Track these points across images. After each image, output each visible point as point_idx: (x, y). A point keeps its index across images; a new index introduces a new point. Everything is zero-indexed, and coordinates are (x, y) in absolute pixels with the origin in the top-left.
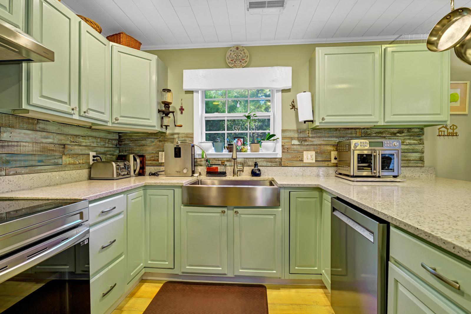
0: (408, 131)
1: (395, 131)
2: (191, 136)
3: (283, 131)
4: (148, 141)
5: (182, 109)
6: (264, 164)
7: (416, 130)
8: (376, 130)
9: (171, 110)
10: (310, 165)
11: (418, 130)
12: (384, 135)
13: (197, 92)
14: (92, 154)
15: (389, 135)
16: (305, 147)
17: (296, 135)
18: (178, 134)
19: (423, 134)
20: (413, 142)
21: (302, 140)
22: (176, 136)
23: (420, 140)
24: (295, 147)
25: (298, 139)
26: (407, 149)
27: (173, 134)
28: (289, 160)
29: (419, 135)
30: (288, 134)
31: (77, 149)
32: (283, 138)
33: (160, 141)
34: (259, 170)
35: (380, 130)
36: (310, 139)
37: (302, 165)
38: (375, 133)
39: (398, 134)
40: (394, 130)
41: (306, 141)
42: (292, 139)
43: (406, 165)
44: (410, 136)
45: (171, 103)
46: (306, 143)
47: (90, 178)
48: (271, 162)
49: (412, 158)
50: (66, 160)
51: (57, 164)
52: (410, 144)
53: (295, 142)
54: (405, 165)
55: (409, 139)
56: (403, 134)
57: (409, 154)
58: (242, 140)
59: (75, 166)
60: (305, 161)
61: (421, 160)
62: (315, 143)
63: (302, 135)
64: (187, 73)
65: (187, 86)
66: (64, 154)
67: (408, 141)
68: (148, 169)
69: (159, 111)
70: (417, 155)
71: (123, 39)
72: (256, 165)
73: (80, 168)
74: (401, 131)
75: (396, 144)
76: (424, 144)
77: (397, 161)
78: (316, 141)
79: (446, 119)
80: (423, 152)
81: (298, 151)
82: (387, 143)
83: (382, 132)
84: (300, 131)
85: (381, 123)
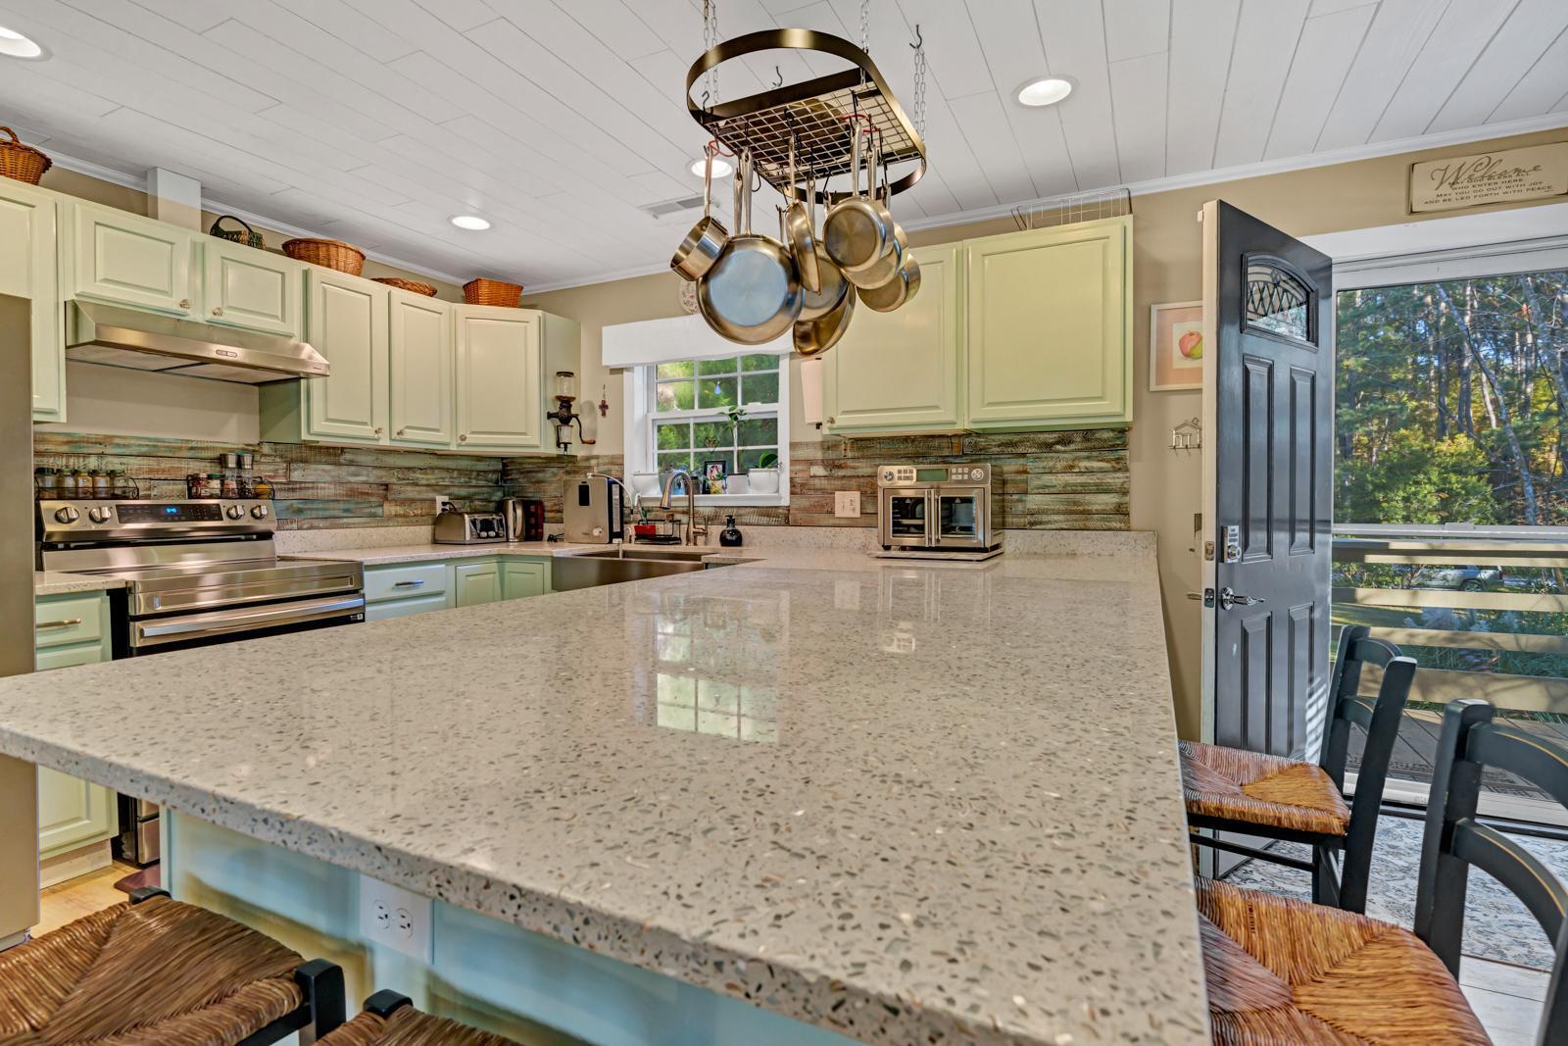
0: (1086, 439)
1: (1050, 438)
2: (618, 461)
3: (793, 446)
4: (547, 475)
5: (604, 407)
6: (754, 519)
7: (1106, 435)
8: (1001, 437)
9: (573, 411)
10: (851, 523)
11: (1111, 434)
12: (1021, 450)
13: (629, 369)
14: (440, 499)
15: (1034, 450)
16: (838, 483)
17: (819, 455)
18: (597, 457)
19: (1124, 446)
20: (1097, 465)
21: (832, 465)
22: (593, 462)
23: (1119, 460)
24: (817, 482)
25: (825, 463)
26: (1083, 485)
27: (588, 459)
28: (806, 510)
29: (1113, 448)
30: (802, 454)
31: (411, 492)
32: (793, 462)
33: (568, 473)
34: (736, 532)
35: (1010, 437)
36: (850, 463)
37: (831, 522)
38: (999, 446)
39: (1059, 447)
40: (1046, 435)
41: (840, 467)
42: (811, 463)
43: (1080, 524)
44: (1091, 449)
45: (574, 399)
46: (841, 473)
47: (435, 542)
48: (768, 516)
49: (1094, 508)
50: (390, 509)
51: (374, 515)
52: (1089, 471)
53: (818, 470)
54: (1077, 525)
55: (1088, 458)
56: (1072, 447)
57: (1088, 497)
58: (720, 467)
59: (405, 519)
60: (839, 513)
61: (1122, 511)
62: (861, 472)
63: (831, 455)
64: (609, 332)
65: (610, 359)
66: (386, 498)
67: (1084, 464)
68: (549, 529)
69: (550, 416)
70: (1109, 500)
71: (484, 290)
72: (731, 521)
73: (417, 523)
74: (1065, 437)
75: (977, 473)
76: (1127, 470)
77: (980, 514)
78: (864, 468)
79: (1118, 409)
80: (1125, 493)
81: (823, 490)
82: (957, 472)
83: (1017, 442)
84: (828, 446)
85: (964, 425)
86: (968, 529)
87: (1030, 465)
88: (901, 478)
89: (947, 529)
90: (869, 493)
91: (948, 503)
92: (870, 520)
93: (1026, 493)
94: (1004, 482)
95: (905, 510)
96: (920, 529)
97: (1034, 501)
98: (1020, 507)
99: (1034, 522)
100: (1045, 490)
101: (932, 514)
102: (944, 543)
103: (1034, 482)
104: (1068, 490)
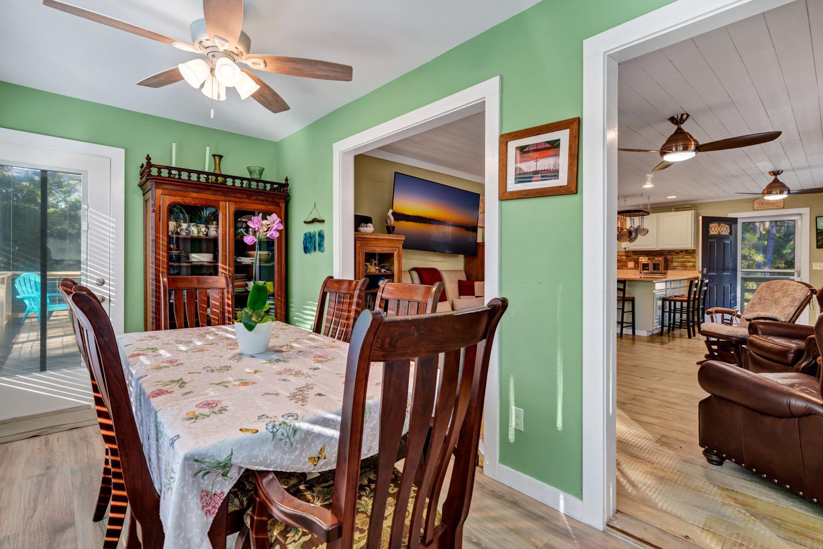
10: (632, 269)
16: (628, 260)
17: (624, 254)
19: (695, 253)
20: (688, 257)
21: (627, 256)
23: (694, 256)
25: (626, 256)
29: (692, 254)
36: (632, 256)
38: (666, 253)
42: (623, 256)
46: (630, 258)
49: (688, 266)
52: (687, 258)
53: (624, 257)
54: (684, 269)
55: (687, 255)
56: (683, 253)
57: (687, 263)
60: (629, 266)
61: (694, 266)
63: (627, 254)
67: (686, 257)
70: (691, 264)
74: (682, 251)
75: (661, 259)
76: (695, 258)
77: (662, 267)
78: (635, 257)
79: (690, 247)
80: (695, 262)
81: (625, 262)
82: (656, 259)
83: (670, 252)
84: (627, 252)
85: (658, 249)
86: (659, 270)
87: (674, 257)
88: (643, 260)
89: (654, 269)
90: (637, 262)
91: (654, 264)
92: (637, 268)
93: (673, 262)
94: (668, 260)
95: (645, 266)
96: (648, 270)
97: (674, 264)
98: (671, 266)
99: (674, 268)
100: (677, 262)
101: (651, 266)
102: (654, 272)
103: (674, 260)
104: (682, 262)
